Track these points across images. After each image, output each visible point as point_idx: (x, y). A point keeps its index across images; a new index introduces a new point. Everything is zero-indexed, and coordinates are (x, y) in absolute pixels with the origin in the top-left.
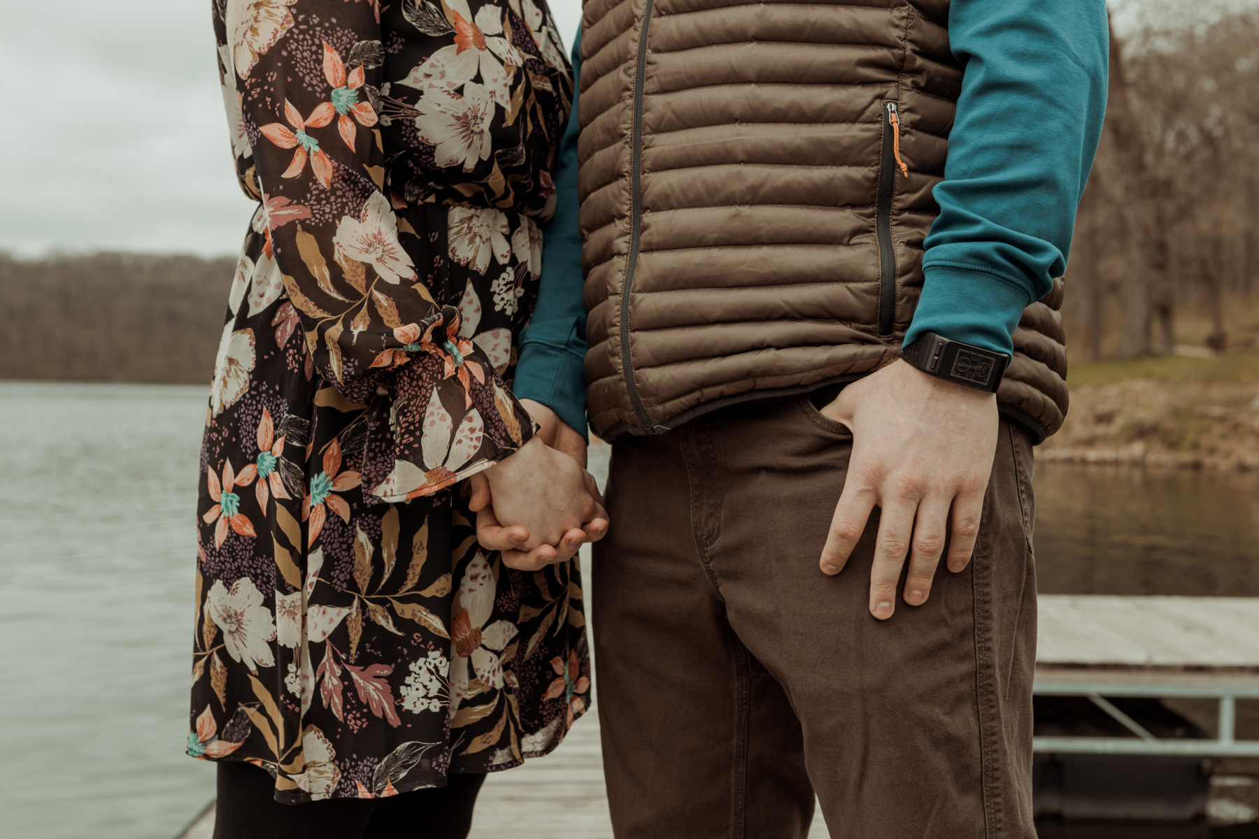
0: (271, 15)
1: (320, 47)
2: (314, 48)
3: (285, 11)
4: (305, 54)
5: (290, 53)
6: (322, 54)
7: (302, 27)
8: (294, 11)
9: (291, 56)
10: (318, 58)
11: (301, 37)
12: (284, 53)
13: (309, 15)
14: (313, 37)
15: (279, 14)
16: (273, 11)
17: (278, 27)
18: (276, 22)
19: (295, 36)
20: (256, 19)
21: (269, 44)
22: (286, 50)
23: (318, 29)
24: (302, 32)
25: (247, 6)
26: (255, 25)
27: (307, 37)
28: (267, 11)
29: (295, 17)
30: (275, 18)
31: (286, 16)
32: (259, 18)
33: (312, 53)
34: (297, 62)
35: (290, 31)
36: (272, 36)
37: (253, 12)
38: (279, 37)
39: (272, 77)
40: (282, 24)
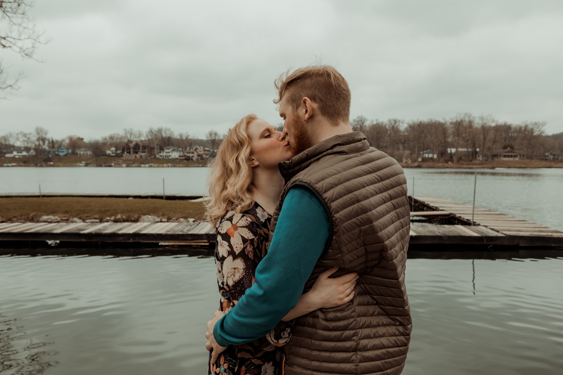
0: (239, 272)
1: (252, 278)
2: (250, 279)
3: (242, 270)
4: (247, 281)
5: (243, 282)
6: (252, 280)
7: (247, 274)
8: (245, 270)
9: (243, 283)
10: (251, 282)
11: (247, 277)
12: (242, 282)
13: (249, 271)
14: (250, 276)
15: (241, 271)
16: (240, 270)
17: (241, 275)
18: (240, 273)
19: (245, 277)
20: (235, 272)
21: (238, 280)
22: (242, 281)
23: (251, 273)
24: (247, 275)
25: (231, 268)
26: (234, 274)
27: (248, 276)
28: (238, 271)
29: (245, 272)
30: (240, 272)
31: (243, 272)
32: (236, 272)
33: (249, 281)
34: (245, 284)
35: (244, 276)
36: (239, 277)
37: (233, 270)
38: (240, 278)
39: (239, 289)
40: (242, 274)
